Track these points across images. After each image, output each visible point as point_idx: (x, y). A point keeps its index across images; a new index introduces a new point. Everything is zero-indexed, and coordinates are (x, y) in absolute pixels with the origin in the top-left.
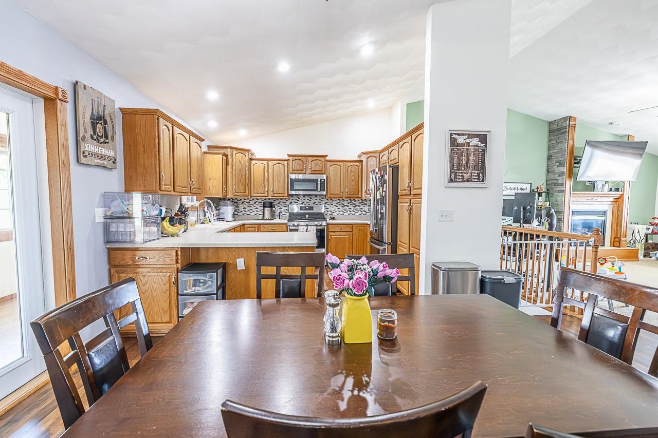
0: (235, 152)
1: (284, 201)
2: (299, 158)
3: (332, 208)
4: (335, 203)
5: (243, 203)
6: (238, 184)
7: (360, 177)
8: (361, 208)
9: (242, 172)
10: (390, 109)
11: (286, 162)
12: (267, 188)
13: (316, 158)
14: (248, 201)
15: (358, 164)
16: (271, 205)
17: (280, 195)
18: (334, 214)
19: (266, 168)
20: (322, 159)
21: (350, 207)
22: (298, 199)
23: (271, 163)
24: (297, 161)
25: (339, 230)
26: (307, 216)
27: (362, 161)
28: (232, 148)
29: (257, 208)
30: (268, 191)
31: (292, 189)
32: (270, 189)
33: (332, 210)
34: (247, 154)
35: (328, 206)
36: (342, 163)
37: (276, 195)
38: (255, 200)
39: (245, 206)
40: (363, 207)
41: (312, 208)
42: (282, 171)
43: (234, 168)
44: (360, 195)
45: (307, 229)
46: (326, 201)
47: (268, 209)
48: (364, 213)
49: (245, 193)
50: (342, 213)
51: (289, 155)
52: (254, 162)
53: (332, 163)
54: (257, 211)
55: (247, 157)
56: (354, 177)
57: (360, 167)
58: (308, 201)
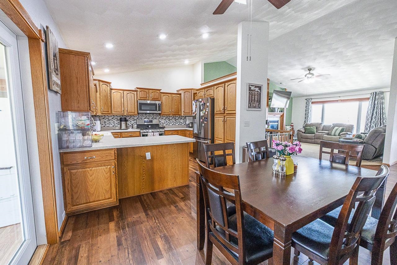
0: (101, 83)
1: (133, 117)
2: (144, 90)
3: (163, 121)
4: (164, 118)
5: (103, 119)
6: (104, 106)
7: (180, 103)
8: (179, 121)
9: (106, 97)
10: (193, 66)
11: (136, 92)
12: (123, 109)
13: (155, 91)
14: (107, 117)
15: (179, 95)
16: (126, 120)
17: (132, 113)
18: (164, 125)
19: (122, 96)
20: (158, 91)
21: (173, 120)
22: (142, 116)
23: (125, 92)
24: (142, 92)
25: (171, 134)
26: (150, 126)
27: (181, 94)
28: (99, 81)
29: (114, 122)
30: (124, 111)
31: (141, 110)
32: (125, 109)
33: (163, 122)
34: (109, 86)
35: (160, 120)
36: (170, 95)
37: (129, 113)
38: (113, 117)
39: (105, 121)
40: (180, 121)
41: (151, 121)
42: (133, 98)
43: (101, 94)
44: (180, 113)
45: (154, 134)
46: (159, 117)
47: (124, 122)
48: (181, 124)
49: (109, 112)
50: (168, 124)
51: (137, 88)
52: (113, 91)
53: (164, 94)
54: (114, 124)
55: (109, 88)
56: (177, 103)
57: (180, 98)
58: (148, 117)
